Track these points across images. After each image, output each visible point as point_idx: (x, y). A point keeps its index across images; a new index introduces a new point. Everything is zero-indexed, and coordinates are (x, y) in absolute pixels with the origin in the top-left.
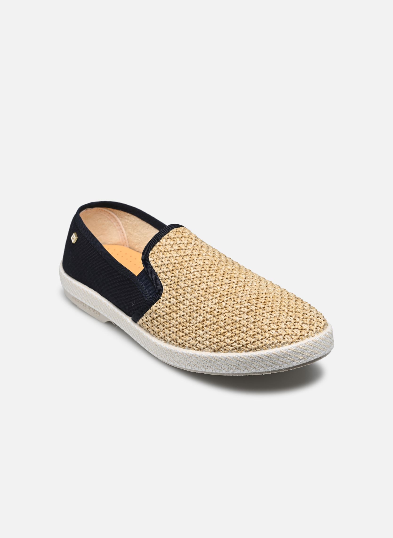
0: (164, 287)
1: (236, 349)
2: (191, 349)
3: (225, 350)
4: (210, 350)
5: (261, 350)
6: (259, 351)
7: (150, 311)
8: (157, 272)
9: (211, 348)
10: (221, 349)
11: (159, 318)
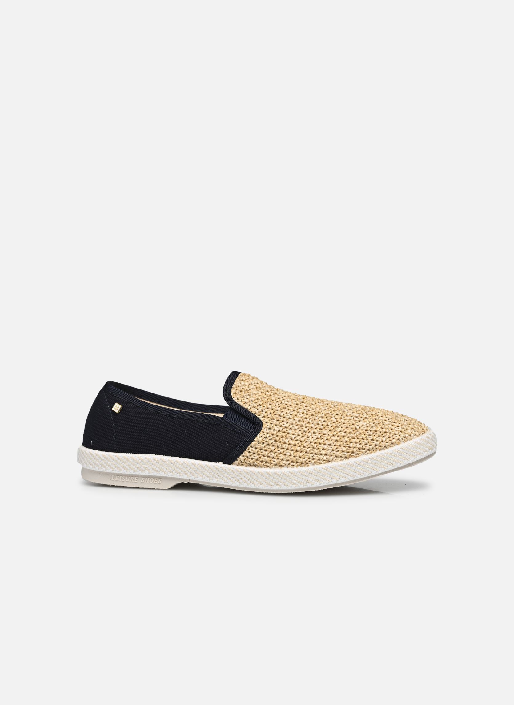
0: (262, 419)
1: (369, 450)
2: (317, 463)
3: (357, 454)
4: (340, 459)
5: (394, 445)
6: (393, 446)
7: (253, 443)
8: (247, 409)
9: (341, 457)
10: (353, 454)
11: (267, 447)
